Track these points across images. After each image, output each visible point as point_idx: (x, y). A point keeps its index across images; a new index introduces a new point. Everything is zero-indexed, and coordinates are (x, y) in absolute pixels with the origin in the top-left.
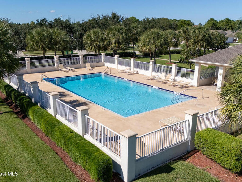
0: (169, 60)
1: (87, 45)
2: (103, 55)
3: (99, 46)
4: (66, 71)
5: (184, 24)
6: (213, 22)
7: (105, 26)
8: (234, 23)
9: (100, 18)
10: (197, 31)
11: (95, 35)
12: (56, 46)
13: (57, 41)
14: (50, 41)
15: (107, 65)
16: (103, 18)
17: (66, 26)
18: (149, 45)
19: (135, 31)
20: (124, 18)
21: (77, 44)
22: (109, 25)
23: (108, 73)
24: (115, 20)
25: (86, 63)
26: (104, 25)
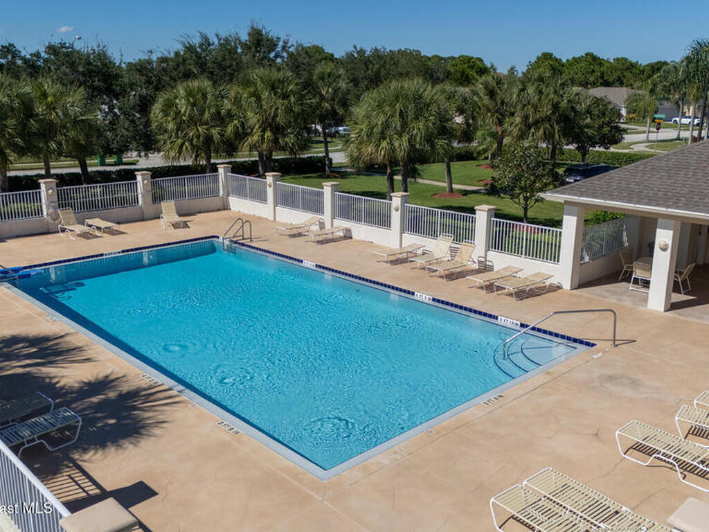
0: (445, 185)
1: (166, 136)
2: (221, 171)
3: (209, 140)
4: (85, 236)
5: (468, 70)
6: (551, 63)
7: (229, 70)
8: (608, 66)
9: (209, 45)
10: (531, 90)
11: (192, 100)
12: (46, 143)
13: (51, 123)
14: (24, 125)
15: (239, 205)
16: (221, 44)
17: (90, 72)
18: (385, 138)
19: (330, 90)
20: (290, 47)
21: (129, 131)
22: (239, 68)
23: (243, 239)
24: (259, 52)
25: (162, 203)
26: (225, 70)
